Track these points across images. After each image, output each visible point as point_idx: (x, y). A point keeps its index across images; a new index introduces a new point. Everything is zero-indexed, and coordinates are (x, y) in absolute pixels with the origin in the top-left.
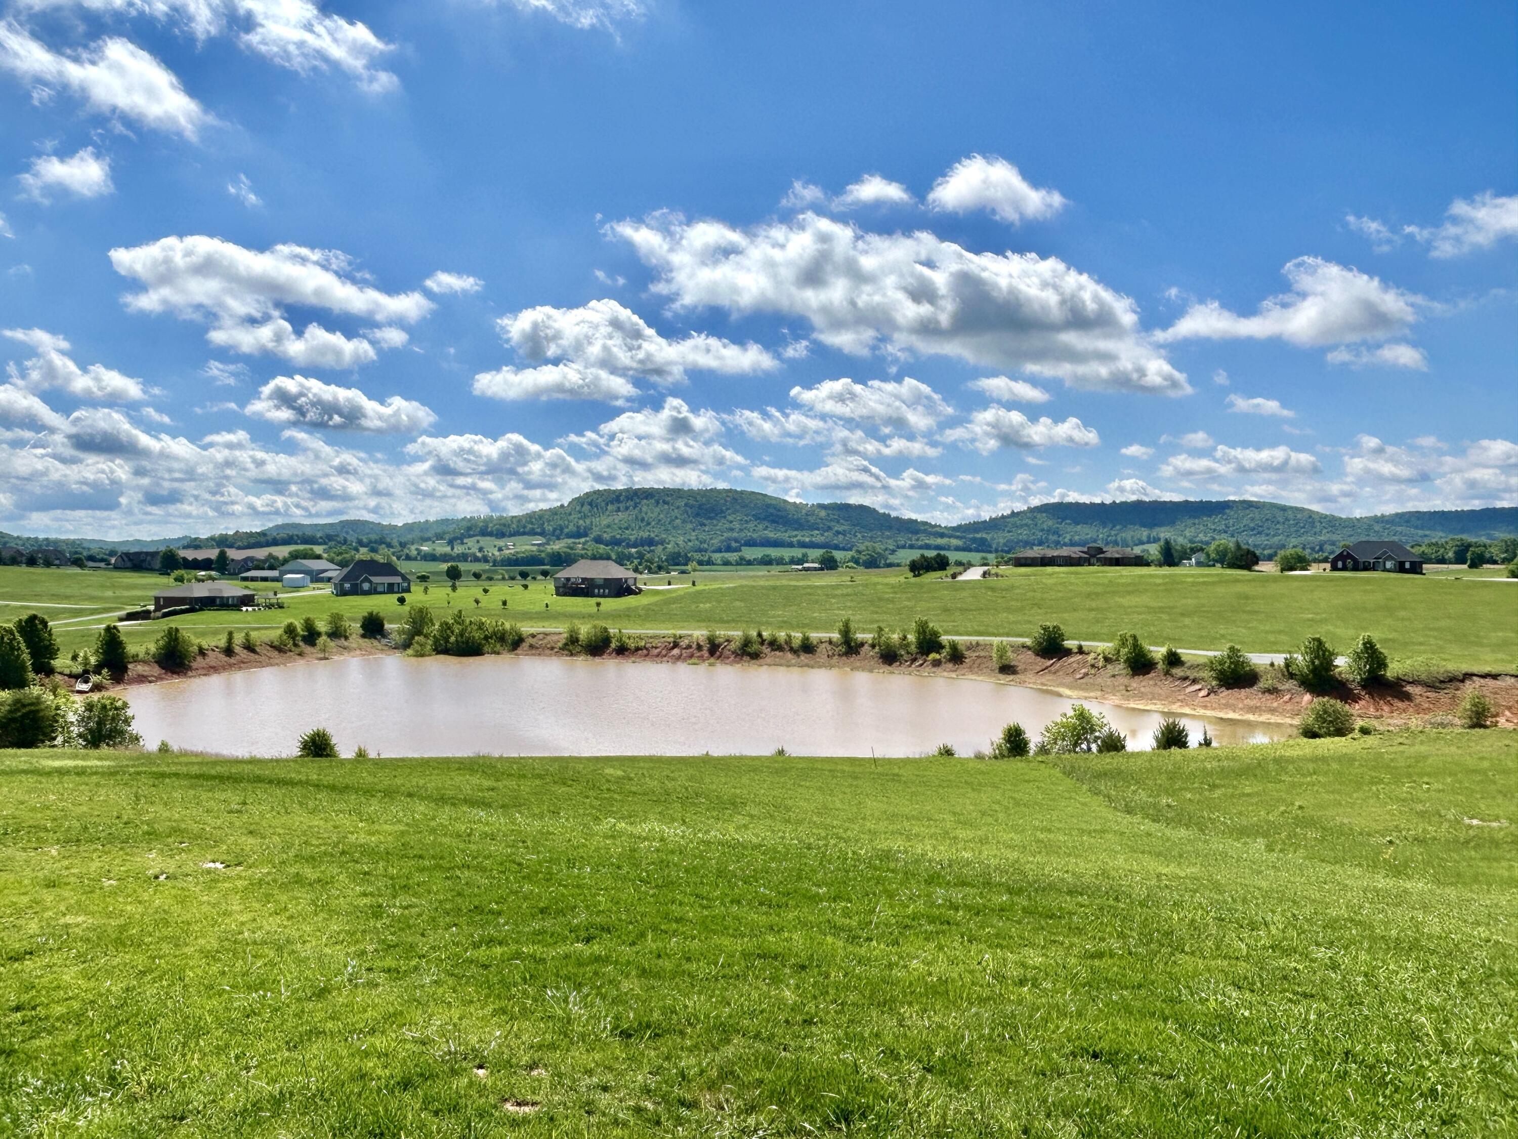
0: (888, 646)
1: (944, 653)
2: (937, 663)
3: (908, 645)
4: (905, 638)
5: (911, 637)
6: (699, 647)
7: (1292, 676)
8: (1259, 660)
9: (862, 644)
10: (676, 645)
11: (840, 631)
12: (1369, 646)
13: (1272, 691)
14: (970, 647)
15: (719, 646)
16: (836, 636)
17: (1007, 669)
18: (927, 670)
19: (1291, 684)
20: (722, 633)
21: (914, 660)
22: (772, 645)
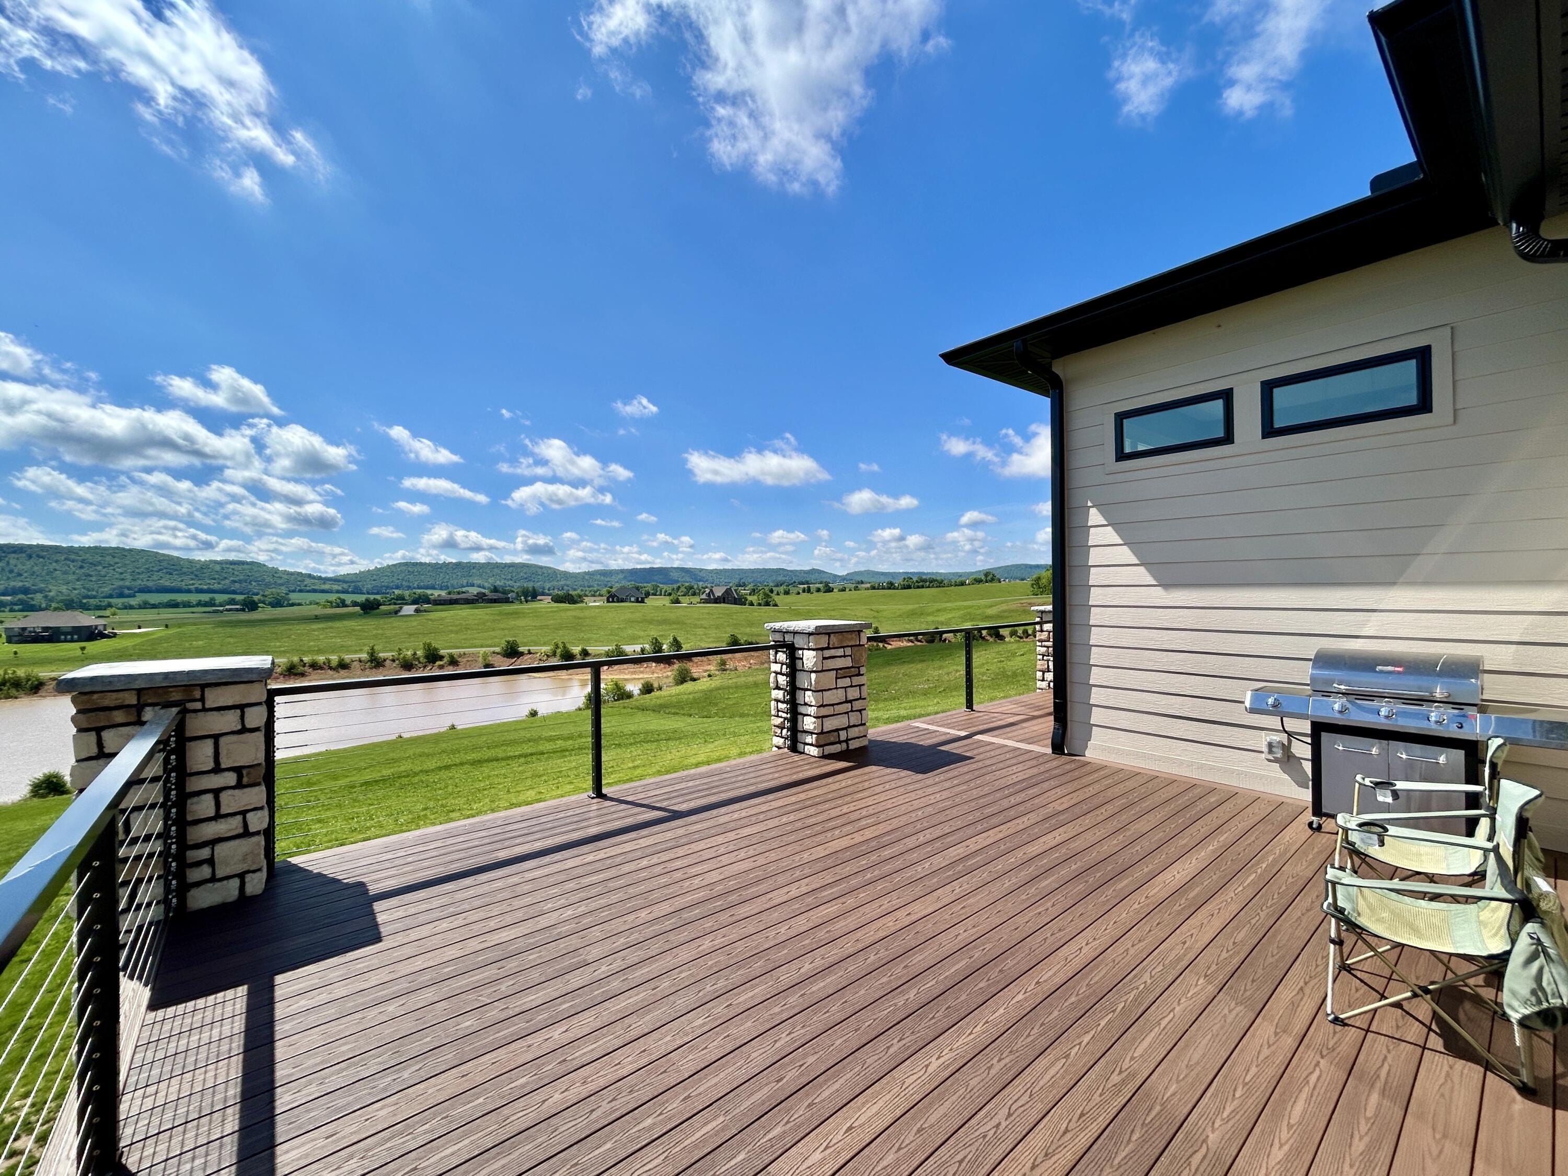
0: (405, 659)
1: (445, 660)
3: (418, 659)
4: (415, 654)
5: (420, 653)
8: (629, 650)
9: (385, 660)
11: (368, 653)
12: (675, 640)
14: (460, 656)
16: (364, 656)
21: (425, 667)
22: (314, 666)
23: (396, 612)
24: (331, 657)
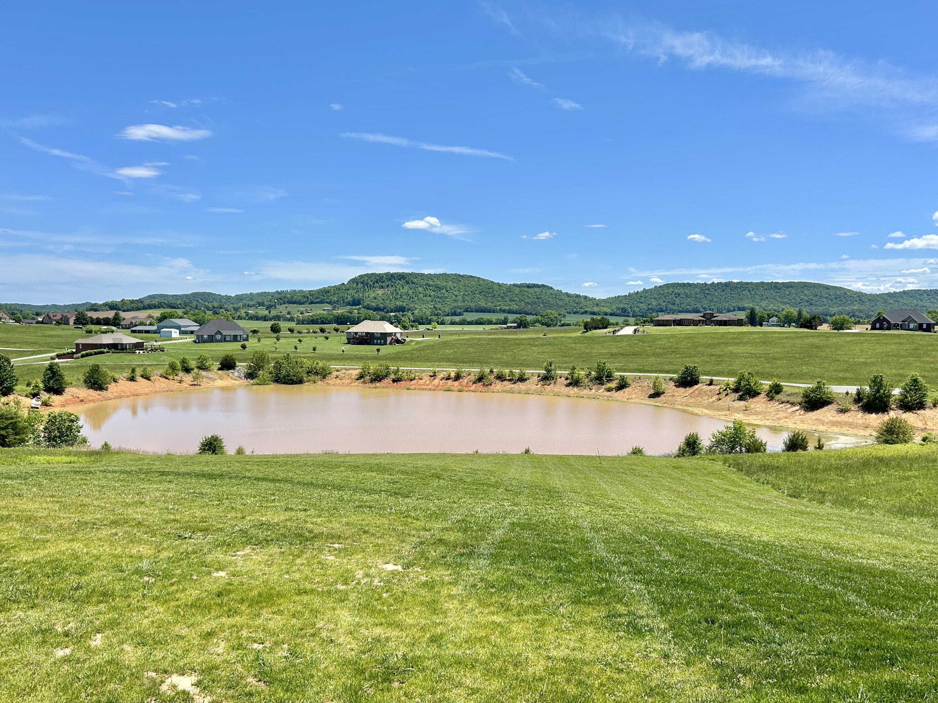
1: (615, 382)
2: (609, 390)
4: (589, 374)
5: (594, 373)
8: (838, 389)
11: (546, 369)
12: (917, 382)
13: (843, 410)
14: (631, 380)
16: (542, 372)
17: (656, 394)
18: (604, 395)
19: (856, 406)
20: (466, 370)
22: (500, 378)
23: (614, 332)
24: (514, 371)
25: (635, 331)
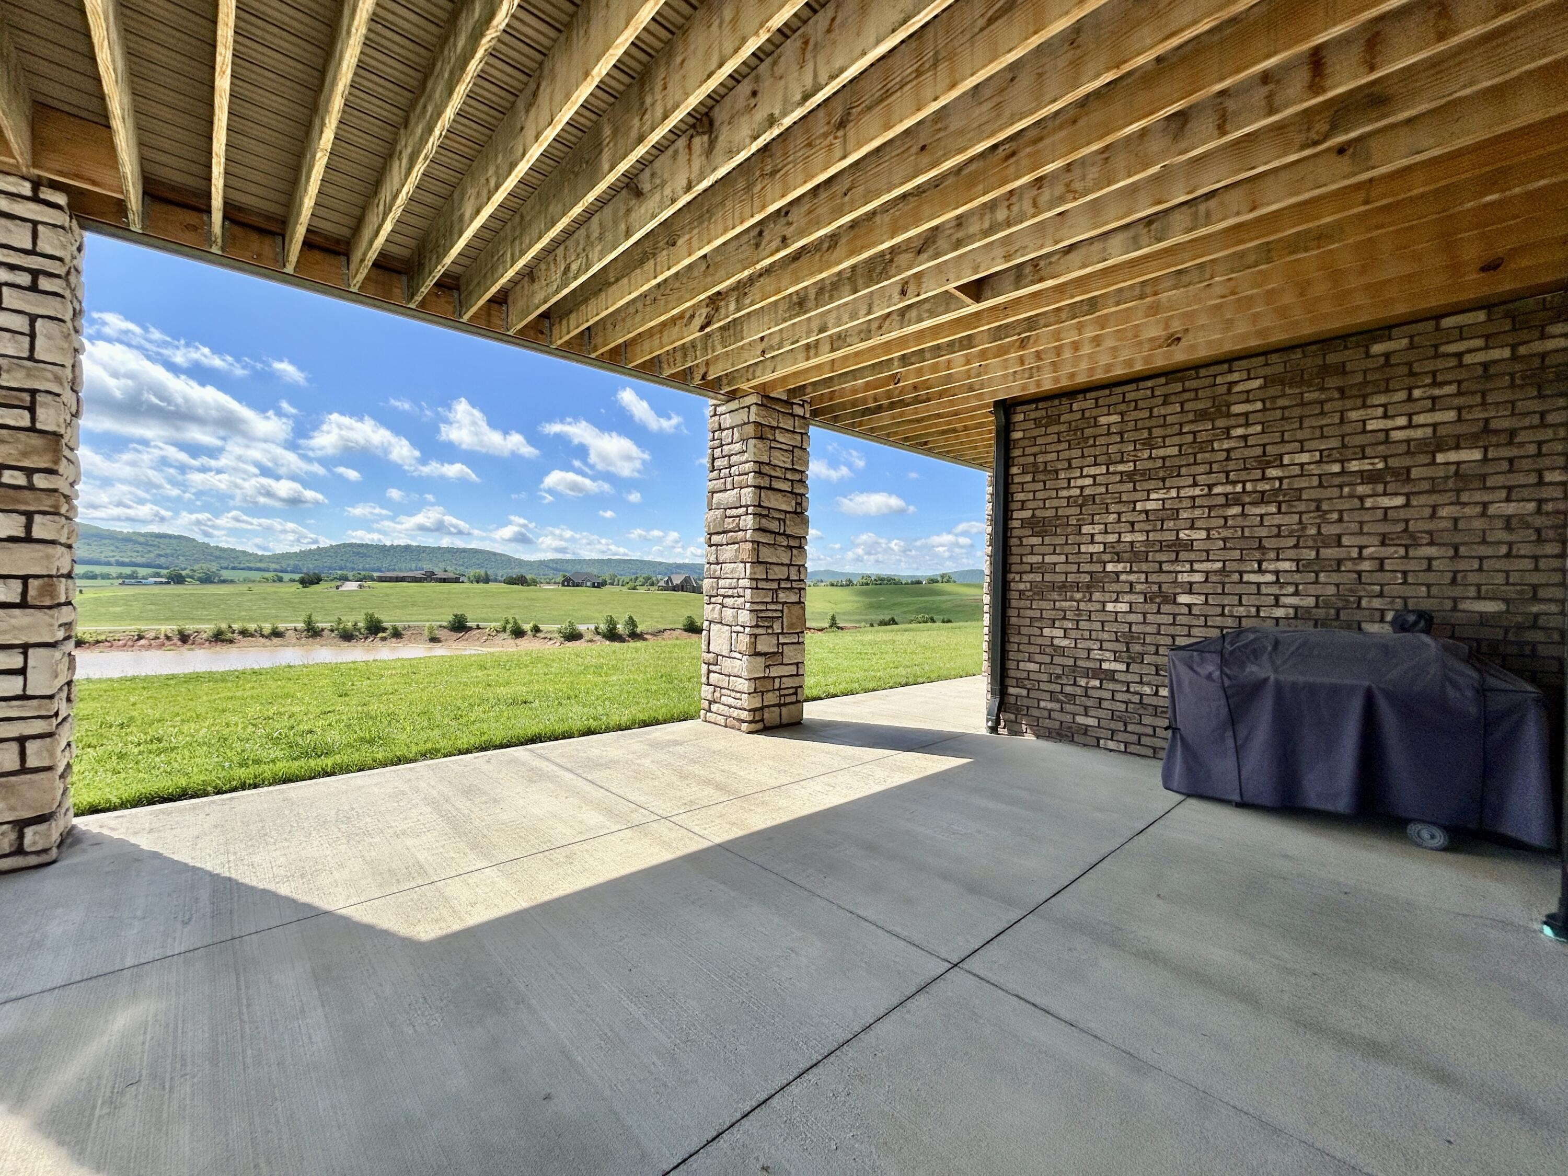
0: (344, 629)
1: (388, 632)
2: (383, 639)
3: (359, 630)
4: (355, 625)
5: (361, 625)
6: (168, 638)
7: (598, 633)
8: (582, 628)
9: (323, 630)
10: (140, 637)
11: (305, 622)
12: (631, 618)
13: (591, 641)
14: (405, 629)
15: (189, 636)
16: (301, 626)
17: (434, 640)
18: (379, 644)
19: (598, 637)
20: (190, 627)
21: (366, 638)
22: (244, 633)
23: (337, 588)
24: (263, 625)
25: (360, 586)
